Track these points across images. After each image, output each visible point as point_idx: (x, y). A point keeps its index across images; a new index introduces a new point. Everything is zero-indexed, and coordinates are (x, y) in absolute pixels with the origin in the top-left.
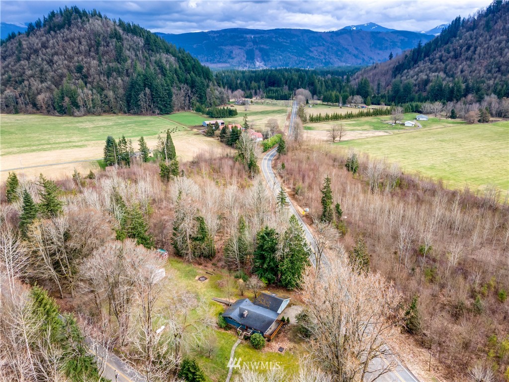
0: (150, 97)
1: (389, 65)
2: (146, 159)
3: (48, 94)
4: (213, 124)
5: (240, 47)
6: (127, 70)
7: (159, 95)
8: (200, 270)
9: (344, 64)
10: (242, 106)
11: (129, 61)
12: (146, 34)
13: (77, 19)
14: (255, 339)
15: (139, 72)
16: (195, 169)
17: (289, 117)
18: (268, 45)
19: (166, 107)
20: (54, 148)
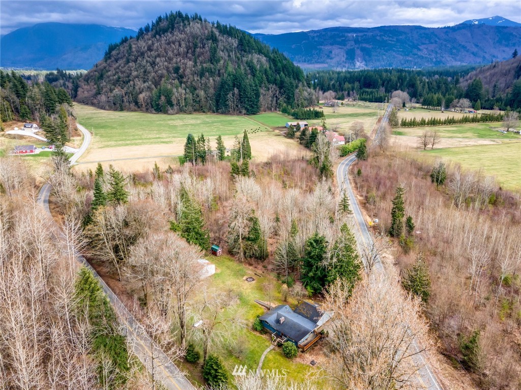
0: (238, 97)
1: (512, 64)
2: (221, 158)
3: (148, 94)
4: (294, 126)
5: (341, 47)
6: (219, 70)
7: (247, 95)
8: (249, 271)
9: (459, 63)
10: (330, 108)
11: (222, 62)
12: (241, 35)
13: (180, 23)
14: (286, 347)
15: (229, 73)
16: (266, 170)
17: (379, 121)
18: (371, 44)
19: (253, 107)
20: (144, 143)
